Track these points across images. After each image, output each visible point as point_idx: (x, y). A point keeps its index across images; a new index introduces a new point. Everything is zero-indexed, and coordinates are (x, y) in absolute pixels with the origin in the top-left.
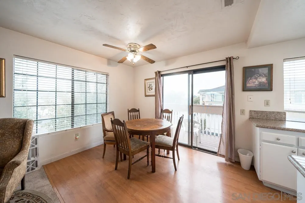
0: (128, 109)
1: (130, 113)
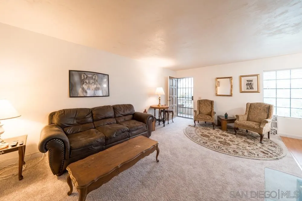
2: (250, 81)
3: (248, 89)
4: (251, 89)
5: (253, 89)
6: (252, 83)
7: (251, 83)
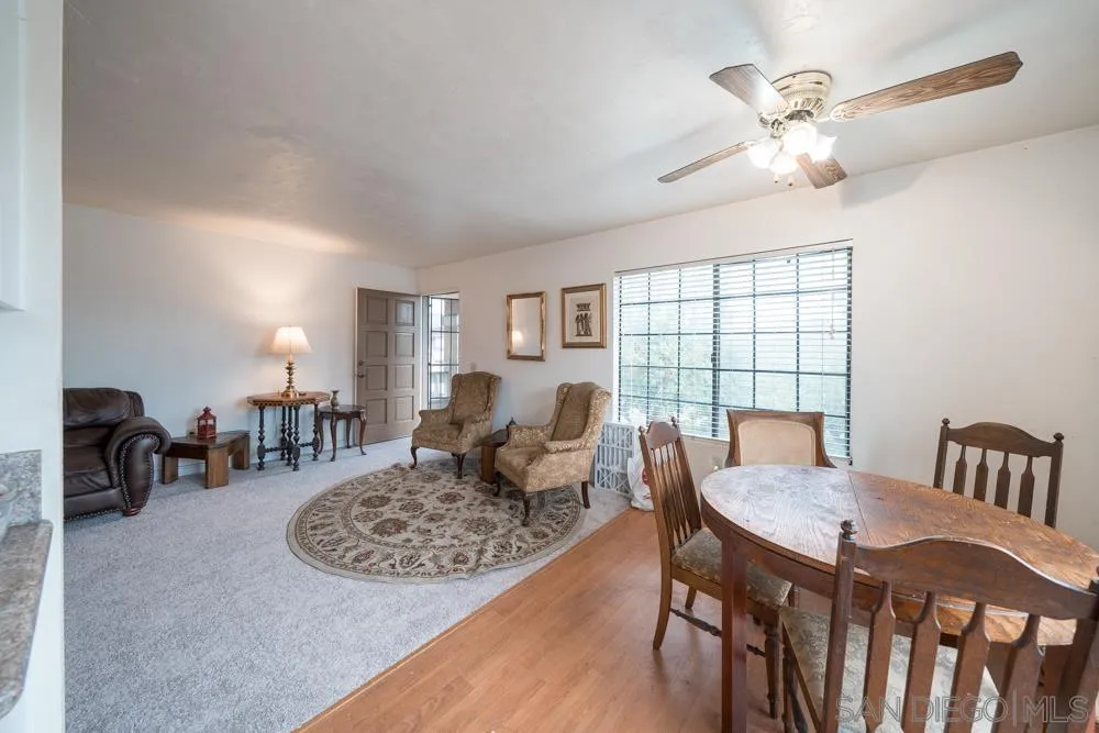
0: (946, 422)
1: (954, 449)
2: (585, 305)
3: (579, 335)
4: (586, 334)
5: (590, 335)
6: (589, 313)
7: (586, 315)
